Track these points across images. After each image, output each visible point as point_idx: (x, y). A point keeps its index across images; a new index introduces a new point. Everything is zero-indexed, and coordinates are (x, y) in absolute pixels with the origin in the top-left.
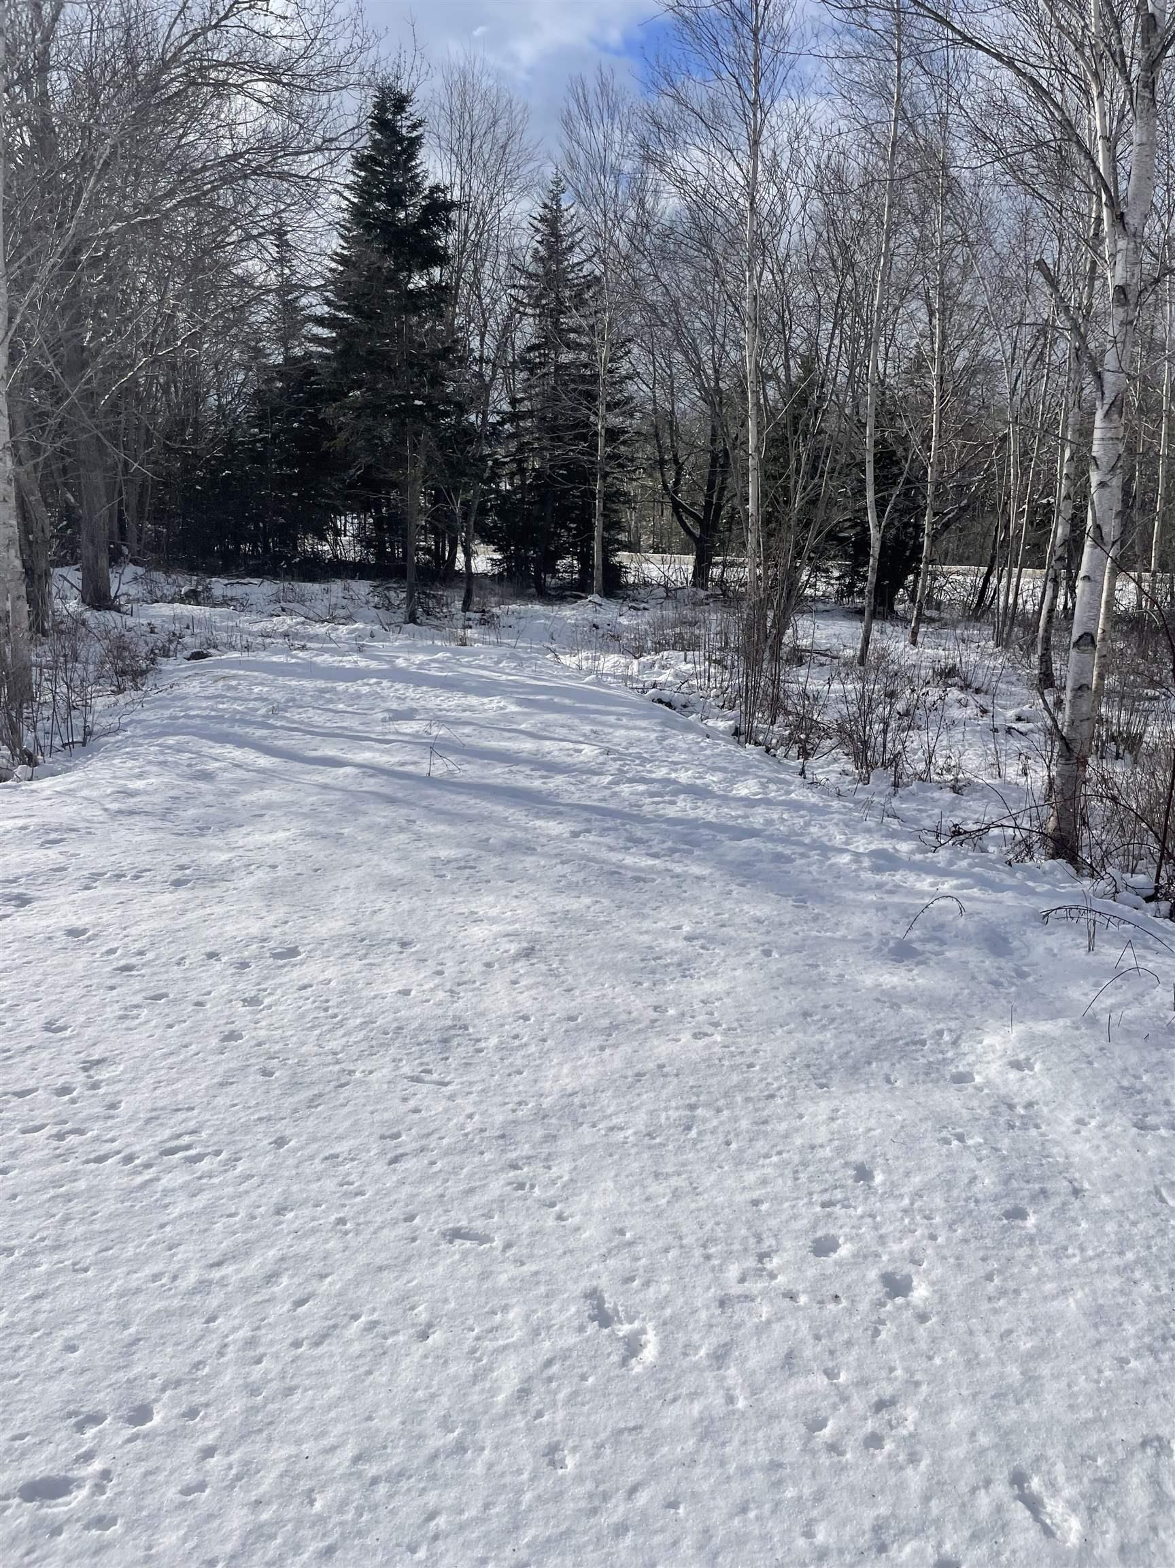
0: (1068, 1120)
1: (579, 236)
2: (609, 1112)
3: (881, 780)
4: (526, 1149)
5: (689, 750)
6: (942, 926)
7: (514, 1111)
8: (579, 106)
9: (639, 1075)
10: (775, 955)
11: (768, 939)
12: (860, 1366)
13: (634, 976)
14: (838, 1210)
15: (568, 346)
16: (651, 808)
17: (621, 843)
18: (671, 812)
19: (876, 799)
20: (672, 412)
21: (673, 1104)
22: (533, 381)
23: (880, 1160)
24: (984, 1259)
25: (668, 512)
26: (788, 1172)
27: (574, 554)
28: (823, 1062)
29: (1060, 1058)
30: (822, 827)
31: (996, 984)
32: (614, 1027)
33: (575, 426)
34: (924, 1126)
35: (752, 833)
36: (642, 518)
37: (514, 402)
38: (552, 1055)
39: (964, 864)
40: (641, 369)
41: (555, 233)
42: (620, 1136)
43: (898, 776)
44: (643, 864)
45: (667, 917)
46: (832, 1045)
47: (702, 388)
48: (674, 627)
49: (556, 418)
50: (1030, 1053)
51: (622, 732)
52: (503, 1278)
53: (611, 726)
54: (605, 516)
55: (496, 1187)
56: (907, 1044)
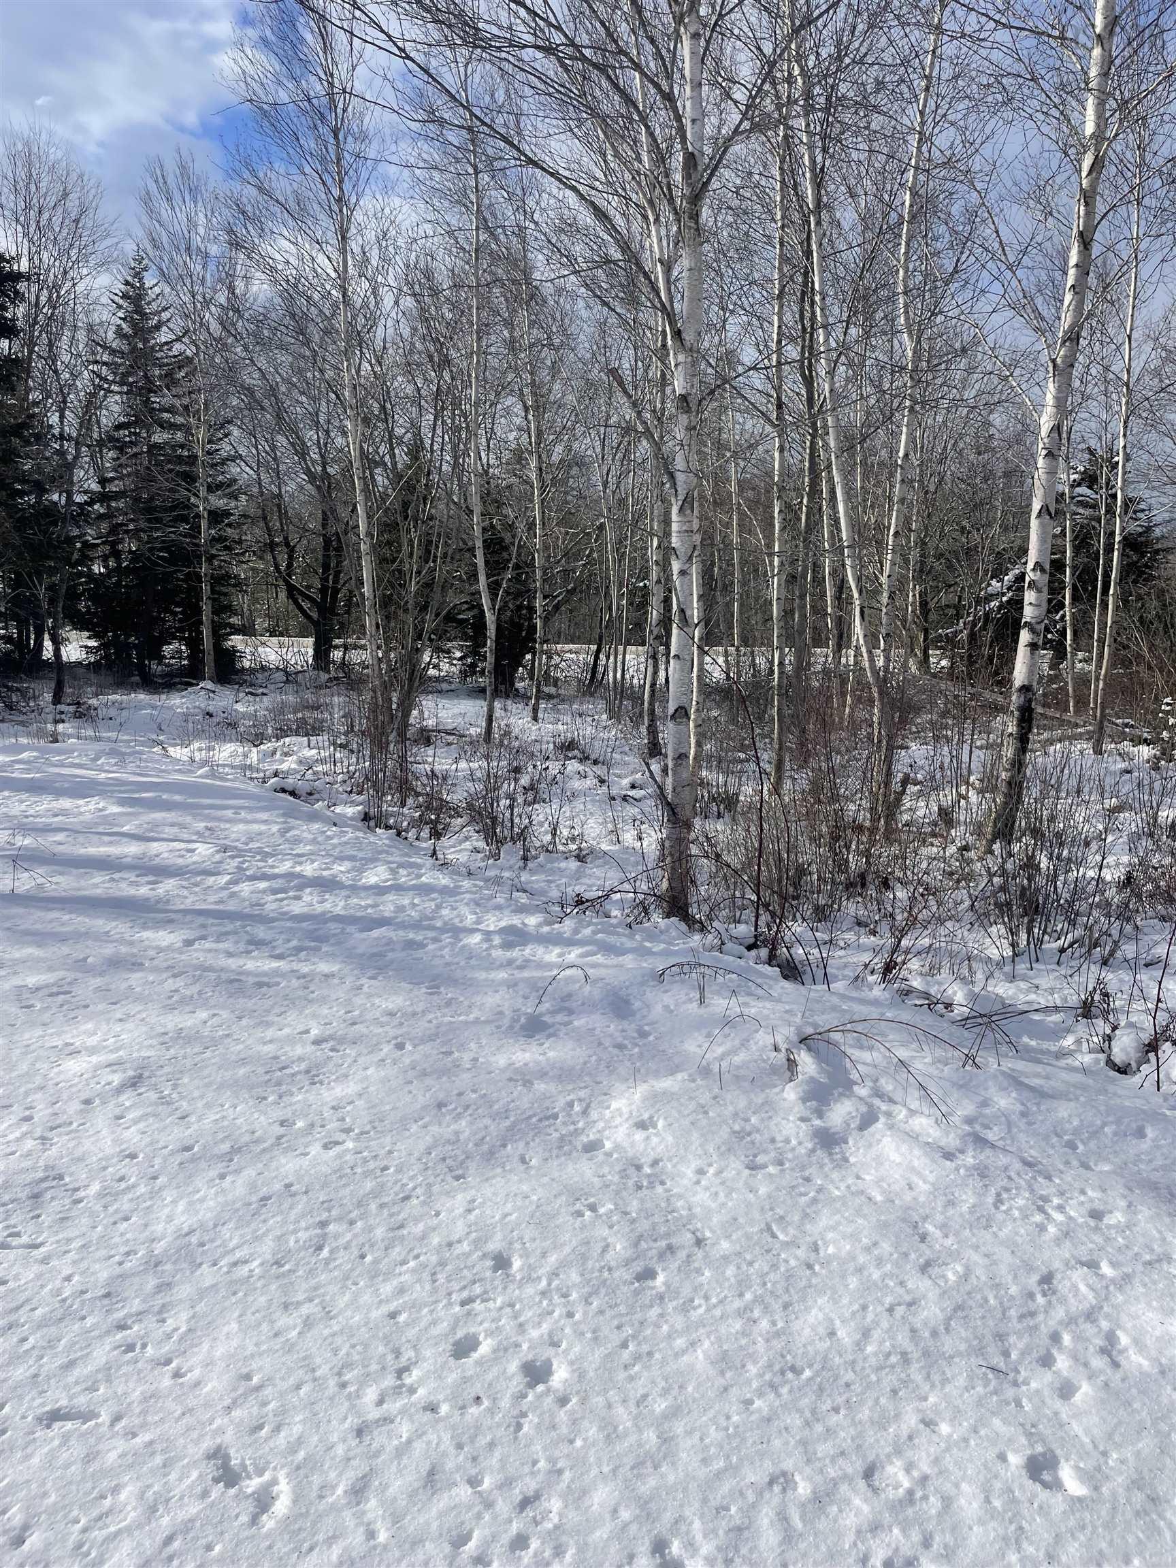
0: (689, 1172)
1: (165, 316)
2: (231, 1245)
3: (510, 854)
4: (136, 1305)
5: (314, 841)
6: (570, 995)
7: (120, 1264)
8: (158, 187)
9: (265, 1199)
10: (409, 1047)
11: (399, 1032)
12: (503, 1467)
13: (259, 1091)
14: (478, 1306)
15: (162, 426)
16: (274, 906)
17: (242, 947)
18: (297, 908)
19: (506, 874)
20: (280, 495)
21: (303, 1224)
22: (123, 460)
23: (517, 1246)
24: (619, 1327)
25: (283, 595)
26: (426, 1276)
27: (181, 639)
28: (458, 1152)
29: (679, 1112)
30: (454, 909)
31: (620, 1047)
32: (236, 1150)
33: (173, 508)
34: (559, 1202)
35: (382, 922)
36: (255, 601)
37: (103, 482)
38: (164, 1193)
39: (587, 931)
40: (243, 451)
41: (139, 310)
42: (244, 1271)
43: (527, 850)
44: (266, 968)
45: (293, 1022)
46: (467, 1134)
47: (308, 472)
48: (295, 713)
49: (152, 499)
50: (652, 1111)
51: (241, 827)
52: (112, 1457)
53: (229, 821)
54: (214, 600)
55: (101, 1354)
56: (540, 1120)
